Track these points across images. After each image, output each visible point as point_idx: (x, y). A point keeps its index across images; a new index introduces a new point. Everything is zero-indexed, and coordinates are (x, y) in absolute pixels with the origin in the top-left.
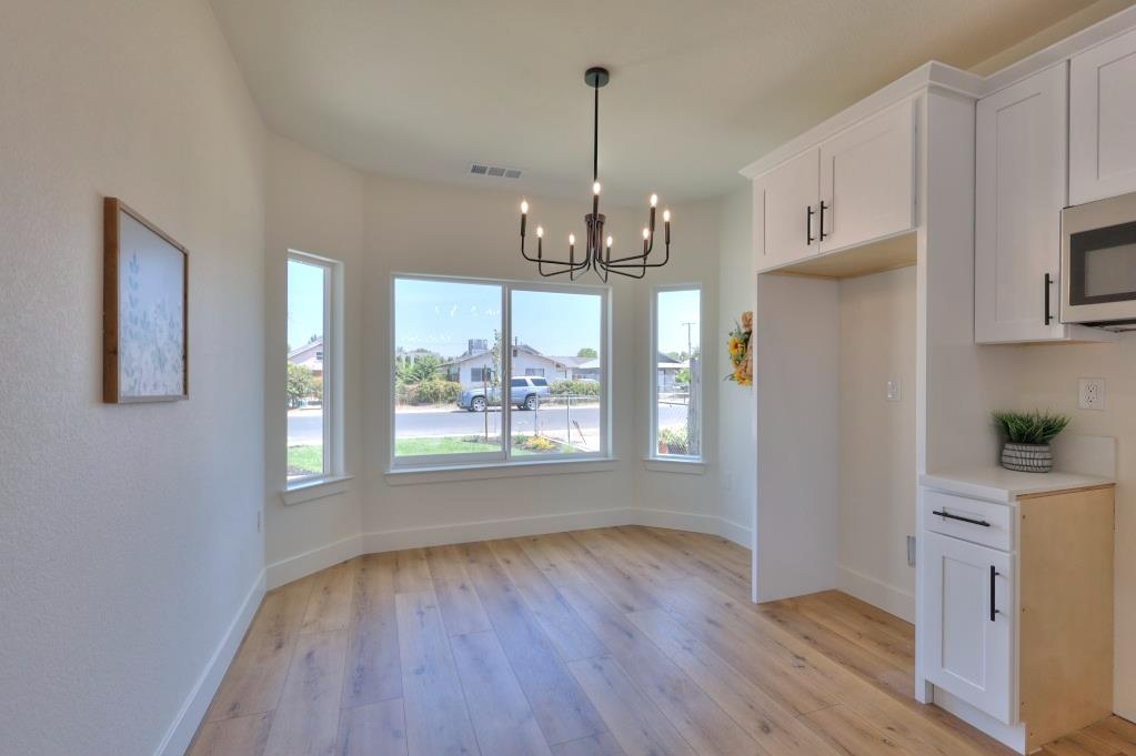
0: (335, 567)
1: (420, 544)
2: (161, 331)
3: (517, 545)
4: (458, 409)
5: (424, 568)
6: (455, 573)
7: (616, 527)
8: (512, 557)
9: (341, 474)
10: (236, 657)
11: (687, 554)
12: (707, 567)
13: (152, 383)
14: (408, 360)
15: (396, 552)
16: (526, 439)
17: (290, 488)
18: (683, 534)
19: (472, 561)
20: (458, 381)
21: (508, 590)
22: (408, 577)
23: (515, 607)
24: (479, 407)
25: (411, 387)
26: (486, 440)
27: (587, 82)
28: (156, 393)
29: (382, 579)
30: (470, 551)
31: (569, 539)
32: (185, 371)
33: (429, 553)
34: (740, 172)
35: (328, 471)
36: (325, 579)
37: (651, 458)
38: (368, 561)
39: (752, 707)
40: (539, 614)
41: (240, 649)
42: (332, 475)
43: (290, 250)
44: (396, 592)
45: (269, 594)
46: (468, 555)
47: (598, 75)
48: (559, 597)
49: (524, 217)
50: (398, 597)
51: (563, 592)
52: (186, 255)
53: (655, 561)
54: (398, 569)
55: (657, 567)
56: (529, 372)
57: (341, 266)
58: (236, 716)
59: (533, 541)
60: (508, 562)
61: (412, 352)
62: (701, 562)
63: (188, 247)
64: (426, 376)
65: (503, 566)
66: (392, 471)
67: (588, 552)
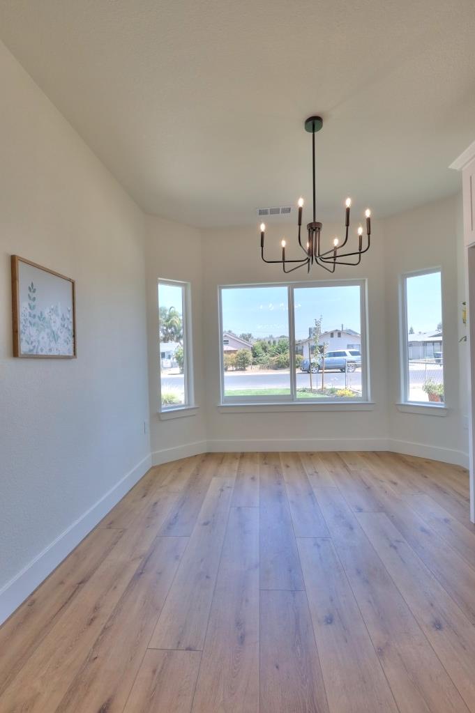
0: (189, 458)
1: (239, 450)
2: (54, 322)
3: (300, 457)
4: (301, 372)
5: (236, 465)
6: (251, 469)
7: (374, 452)
8: (292, 464)
9: (193, 406)
10: (124, 498)
11: (426, 477)
12: (438, 488)
13: (48, 348)
14: (274, 342)
15: (225, 453)
16: (337, 390)
17: (163, 411)
18: (429, 462)
19: (266, 464)
20: (302, 354)
21: (280, 484)
22: (224, 469)
23: (280, 495)
24: (314, 370)
25: (273, 358)
26: (311, 390)
27: (307, 130)
28: (49, 354)
29: (211, 467)
30: (267, 457)
31: (337, 457)
32: (74, 343)
33: (242, 456)
34: (450, 167)
35: (187, 403)
36: (181, 464)
37: (403, 402)
38: (208, 456)
39: (432, 605)
40: (292, 502)
41: (127, 494)
42: (189, 405)
43: (160, 279)
44: (215, 475)
45: (153, 468)
46: (265, 459)
47: (314, 123)
48: (311, 494)
49: (262, 234)
50: (214, 479)
51: (315, 490)
52: (73, 283)
53: (395, 478)
54: (221, 463)
55: (395, 484)
56: (349, 346)
57: (189, 284)
58: (110, 528)
59: (310, 455)
60: (288, 467)
61: (277, 338)
62: (436, 485)
63: (73, 278)
64: (283, 352)
65: (283, 468)
66: (222, 405)
67: (345, 466)
